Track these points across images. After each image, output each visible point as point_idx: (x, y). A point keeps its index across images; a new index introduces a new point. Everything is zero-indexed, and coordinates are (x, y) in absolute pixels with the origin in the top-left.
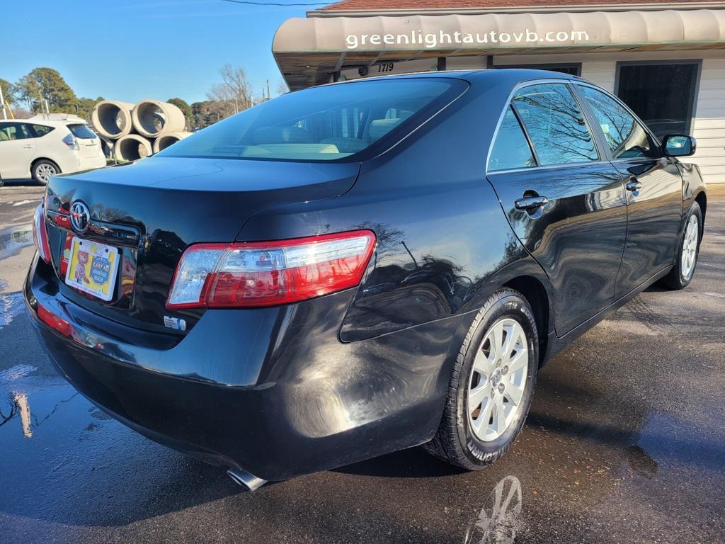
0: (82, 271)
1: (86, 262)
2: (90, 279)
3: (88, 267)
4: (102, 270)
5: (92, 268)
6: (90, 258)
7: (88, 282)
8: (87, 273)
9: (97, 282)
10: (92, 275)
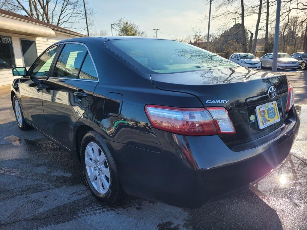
0: (265, 119)
1: (265, 114)
2: (269, 119)
3: (266, 115)
4: (272, 112)
5: (268, 114)
6: (266, 111)
7: (269, 121)
8: (267, 118)
9: (272, 118)
10: (269, 117)
